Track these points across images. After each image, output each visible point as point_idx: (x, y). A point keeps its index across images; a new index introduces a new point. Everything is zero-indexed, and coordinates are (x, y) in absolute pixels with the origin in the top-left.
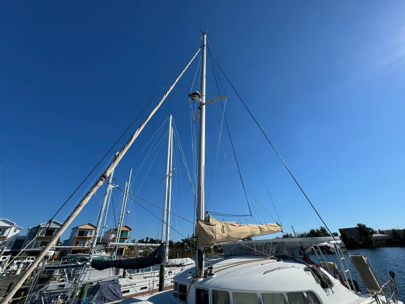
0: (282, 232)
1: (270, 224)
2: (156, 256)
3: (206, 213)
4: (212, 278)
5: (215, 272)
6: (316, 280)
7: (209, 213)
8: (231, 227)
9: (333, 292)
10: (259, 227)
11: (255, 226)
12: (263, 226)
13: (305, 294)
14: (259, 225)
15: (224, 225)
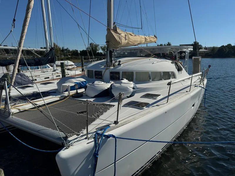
0: (155, 42)
1: (151, 36)
2: (50, 57)
3: (114, 23)
4: (120, 66)
5: (122, 64)
6: (176, 68)
7: (116, 24)
8: (130, 36)
9: (181, 73)
10: (145, 38)
11: (143, 37)
12: (147, 37)
13: (170, 73)
14: (145, 37)
15: (126, 34)
